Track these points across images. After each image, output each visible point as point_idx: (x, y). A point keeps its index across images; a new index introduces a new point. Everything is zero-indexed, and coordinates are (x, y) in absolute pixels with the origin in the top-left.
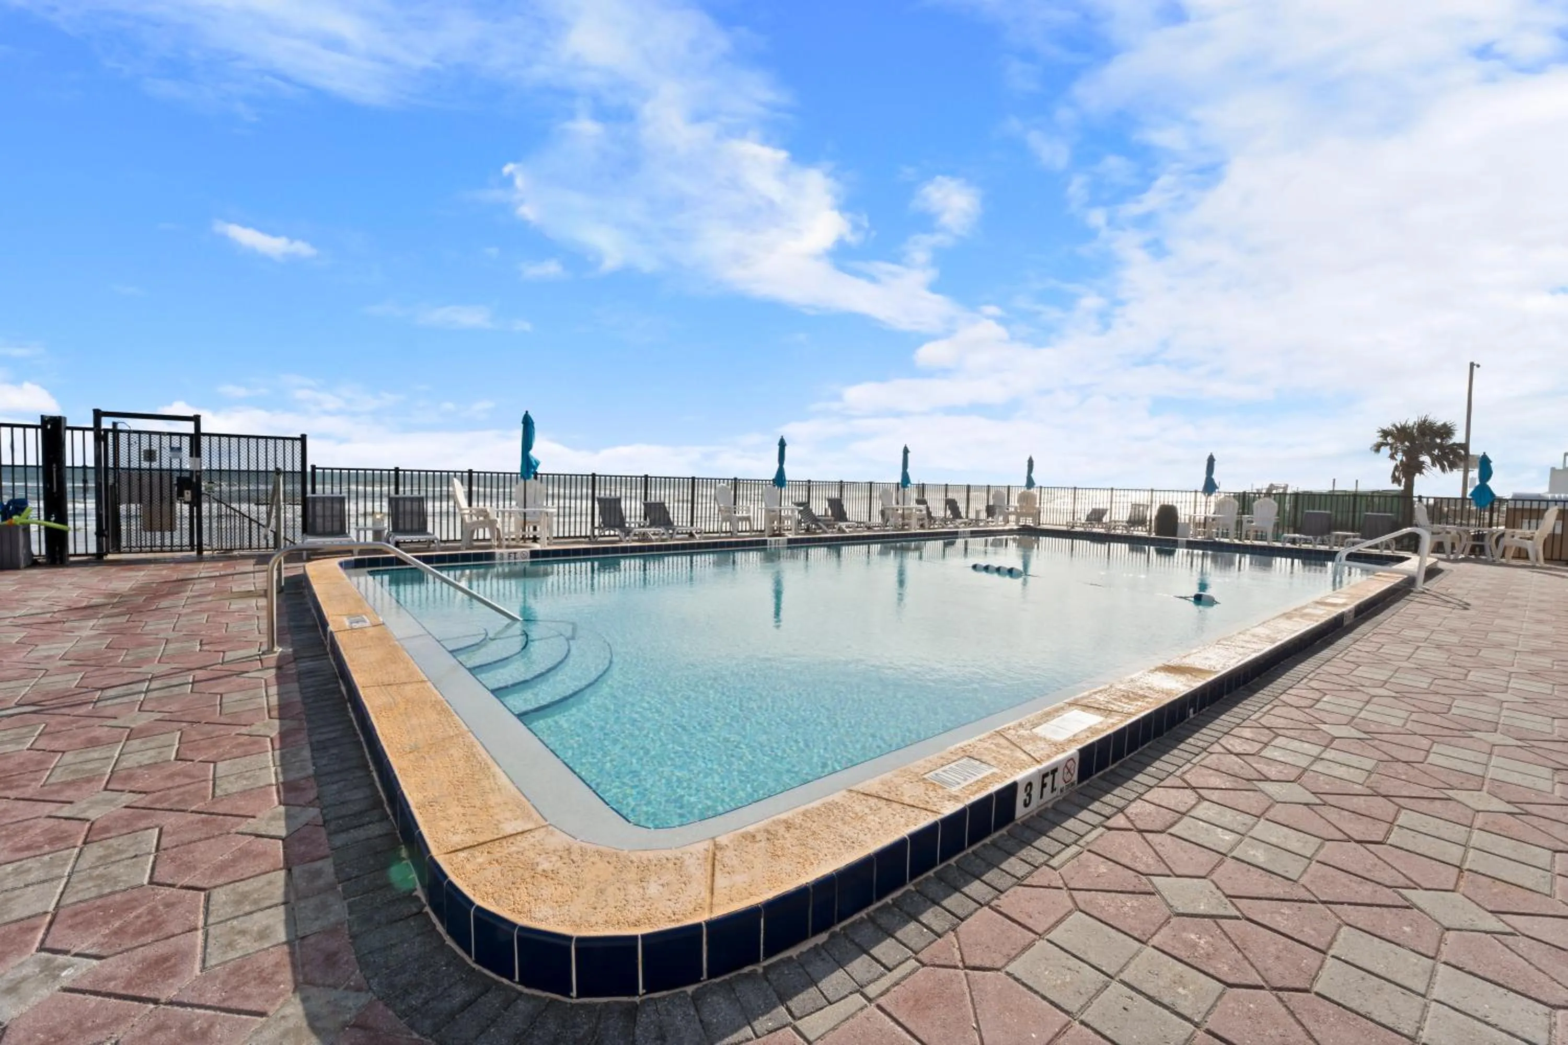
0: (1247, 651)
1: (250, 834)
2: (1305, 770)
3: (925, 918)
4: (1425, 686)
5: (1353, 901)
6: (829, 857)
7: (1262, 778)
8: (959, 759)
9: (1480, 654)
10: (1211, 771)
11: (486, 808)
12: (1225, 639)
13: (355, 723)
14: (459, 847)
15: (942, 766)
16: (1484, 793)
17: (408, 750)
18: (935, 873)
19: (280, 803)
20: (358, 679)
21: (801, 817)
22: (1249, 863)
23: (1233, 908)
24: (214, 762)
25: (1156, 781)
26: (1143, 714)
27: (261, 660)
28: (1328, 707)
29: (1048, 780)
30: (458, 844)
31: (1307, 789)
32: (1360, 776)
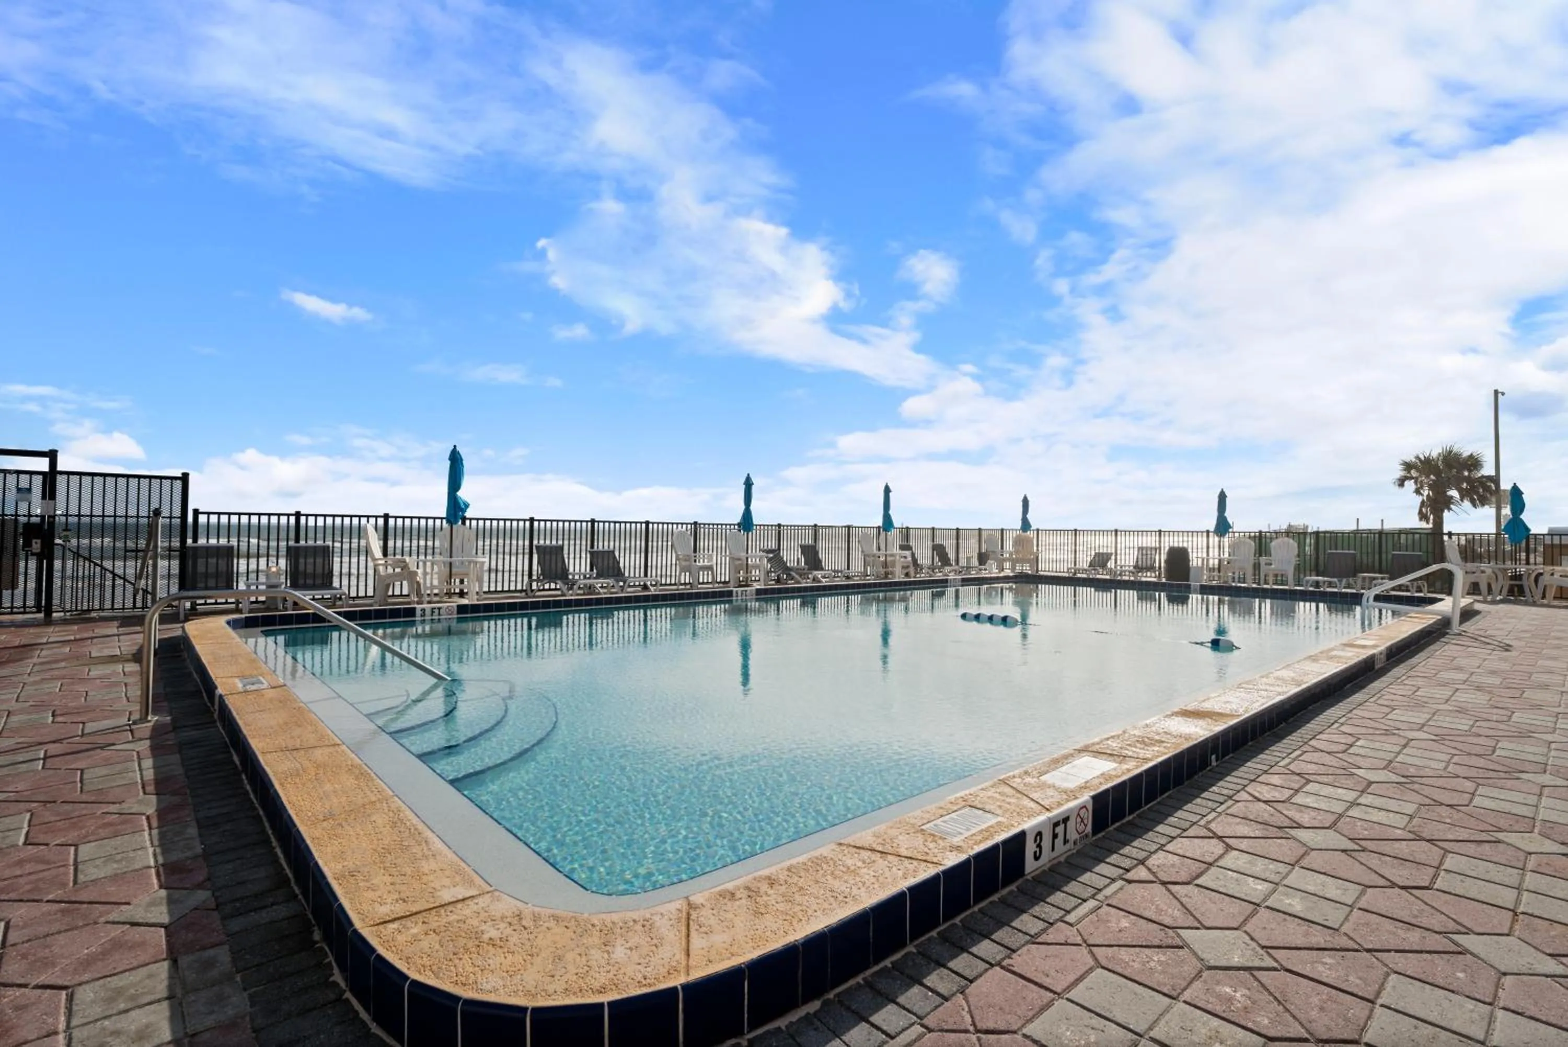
0: (1271, 694)
1: (124, 923)
2: (1341, 816)
3: (928, 981)
4: (1466, 728)
5: (1401, 948)
6: (819, 913)
7: (1295, 825)
8: (960, 809)
9: (1525, 695)
10: (1238, 820)
11: (419, 875)
12: (1248, 683)
13: (252, 796)
14: (388, 918)
15: (942, 816)
16: (1535, 835)
17: (321, 817)
18: (939, 933)
19: (161, 887)
20: (256, 744)
21: (786, 873)
22: (1284, 913)
23: (1270, 959)
24: (76, 846)
25: (1179, 831)
26: (1160, 759)
27: (131, 731)
28: (1362, 751)
29: (1060, 829)
30: (387, 915)
31: (1344, 835)
32: (1401, 821)
